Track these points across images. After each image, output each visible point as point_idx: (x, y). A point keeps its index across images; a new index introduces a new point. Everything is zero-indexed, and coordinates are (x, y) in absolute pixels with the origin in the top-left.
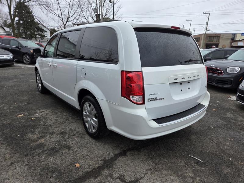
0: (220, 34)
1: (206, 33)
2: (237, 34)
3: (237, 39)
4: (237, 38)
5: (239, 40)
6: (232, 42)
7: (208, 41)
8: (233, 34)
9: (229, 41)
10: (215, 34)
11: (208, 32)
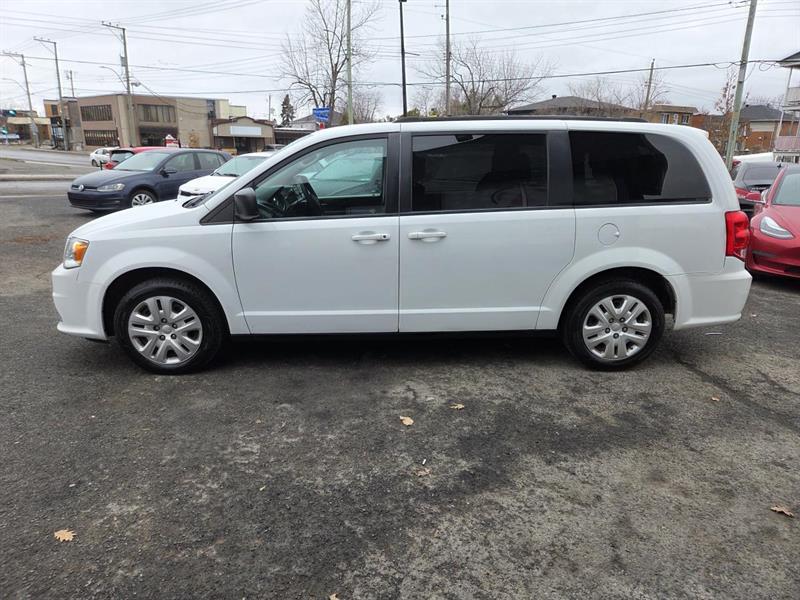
0: (173, 99)
1: (129, 92)
2: (218, 100)
3: (223, 117)
4: (221, 112)
5: (227, 118)
6: (213, 125)
7: (142, 117)
8: (208, 101)
9: (203, 122)
10: (160, 98)
11: (136, 91)
